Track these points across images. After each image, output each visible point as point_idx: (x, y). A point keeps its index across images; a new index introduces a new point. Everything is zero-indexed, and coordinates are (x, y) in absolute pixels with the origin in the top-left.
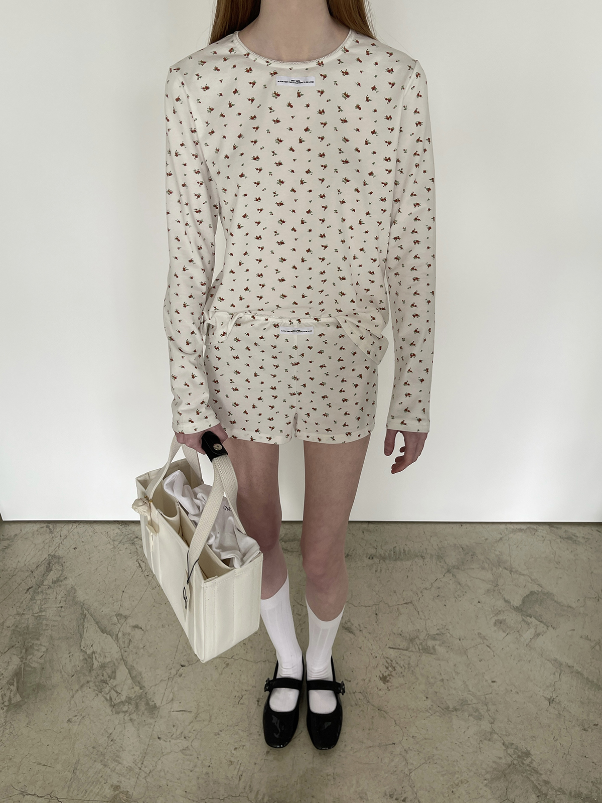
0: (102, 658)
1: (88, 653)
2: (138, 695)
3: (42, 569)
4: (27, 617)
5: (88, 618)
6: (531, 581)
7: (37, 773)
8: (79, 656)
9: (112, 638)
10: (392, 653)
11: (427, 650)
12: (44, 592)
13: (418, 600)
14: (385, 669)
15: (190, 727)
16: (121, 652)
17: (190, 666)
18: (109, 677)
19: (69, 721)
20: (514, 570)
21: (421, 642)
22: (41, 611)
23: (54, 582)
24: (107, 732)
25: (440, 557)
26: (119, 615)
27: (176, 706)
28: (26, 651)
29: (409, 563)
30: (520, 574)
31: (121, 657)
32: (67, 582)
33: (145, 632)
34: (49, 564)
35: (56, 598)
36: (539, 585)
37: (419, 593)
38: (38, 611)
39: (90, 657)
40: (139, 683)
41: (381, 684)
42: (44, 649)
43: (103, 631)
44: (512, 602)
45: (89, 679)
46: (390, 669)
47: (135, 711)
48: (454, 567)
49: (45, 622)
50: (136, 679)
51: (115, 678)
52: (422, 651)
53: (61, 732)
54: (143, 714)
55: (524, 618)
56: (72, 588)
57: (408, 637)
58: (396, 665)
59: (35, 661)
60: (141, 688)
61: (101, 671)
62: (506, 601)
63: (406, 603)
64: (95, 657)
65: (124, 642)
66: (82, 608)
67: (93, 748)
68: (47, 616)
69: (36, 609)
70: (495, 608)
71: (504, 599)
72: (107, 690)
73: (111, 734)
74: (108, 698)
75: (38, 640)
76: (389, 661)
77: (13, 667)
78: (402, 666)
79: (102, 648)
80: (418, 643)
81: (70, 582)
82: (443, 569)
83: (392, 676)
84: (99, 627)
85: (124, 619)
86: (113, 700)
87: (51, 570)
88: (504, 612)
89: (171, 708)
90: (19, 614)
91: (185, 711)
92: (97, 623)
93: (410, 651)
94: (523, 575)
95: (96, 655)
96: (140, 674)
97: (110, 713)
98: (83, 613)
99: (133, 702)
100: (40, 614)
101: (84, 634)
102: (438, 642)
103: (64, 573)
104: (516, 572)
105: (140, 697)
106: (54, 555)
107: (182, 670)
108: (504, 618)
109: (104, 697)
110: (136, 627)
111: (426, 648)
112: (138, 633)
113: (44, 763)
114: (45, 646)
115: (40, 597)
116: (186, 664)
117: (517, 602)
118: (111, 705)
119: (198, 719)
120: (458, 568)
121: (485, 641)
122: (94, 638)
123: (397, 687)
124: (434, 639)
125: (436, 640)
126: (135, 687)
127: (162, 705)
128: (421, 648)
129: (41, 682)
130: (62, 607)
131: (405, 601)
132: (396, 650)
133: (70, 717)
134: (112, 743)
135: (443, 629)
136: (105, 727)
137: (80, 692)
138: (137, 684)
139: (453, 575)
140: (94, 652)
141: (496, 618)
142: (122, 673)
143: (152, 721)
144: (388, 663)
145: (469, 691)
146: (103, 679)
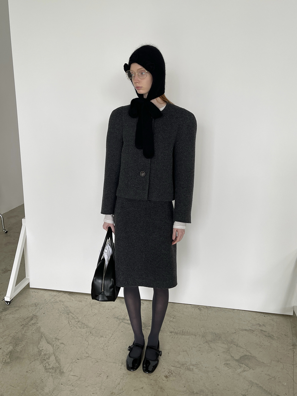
0: (45, 352)
1: (40, 349)
2: (57, 366)
3: (29, 319)
4: (19, 334)
5: (43, 338)
6: (246, 351)
7: (9, 389)
8: (36, 350)
9: (51, 346)
10: (173, 368)
11: (189, 369)
12: (28, 327)
13: (189, 350)
14: (168, 373)
15: (76, 382)
16: (54, 351)
17: (81, 360)
18: (47, 358)
19: (27, 372)
20: (238, 346)
21: (187, 366)
22: (25, 333)
23: (32, 324)
24: (41, 378)
25: (203, 336)
26: (56, 338)
27: (72, 373)
28: (16, 345)
29: (188, 337)
30: (241, 348)
31: (53, 353)
32: (38, 325)
33: (65, 346)
34: (33, 317)
35: (32, 329)
36: (250, 353)
37: (190, 348)
38: (24, 333)
39: (41, 351)
40: (59, 362)
41: (165, 379)
42: (23, 345)
43: (48, 343)
44: (235, 358)
45: (39, 358)
46: (170, 374)
47: (54, 372)
48: (209, 341)
49: (25, 337)
50: (58, 361)
51: (49, 359)
52: (186, 369)
53: (22, 375)
54: (57, 374)
55: (239, 364)
56: (40, 327)
57: (181, 363)
58: (173, 373)
59: (18, 349)
60: (59, 364)
61: (44, 356)
62: (232, 357)
63: (183, 351)
64: (43, 351)
65: (56, 348)
66: (41, 334)
67: (34, 383)
68: (27, 335)
69: (23, 332)
70: (226, 358)
71: (231, 356)
72: (45, 363)
73: (42, 379)
74: (45, 366)
75: (21, 342)
76: (170, 371)
77: (9, 350)
78: (176, 373)
79: (46, 349)
80: (186, 366)
81: (39, 325)
82: (204, 341)
83: (170, 376)
84: (47, 341)
85: (58, 340)
86: (46, 367)
87: (32, 320)
88: (230, 360)
89: (70, 374)
90: (16, 333)
91: (75, 376)
92: (46, 340)
93: (181, 369)
94: (243, 348)
95: (43, 350)
96: (60, 359)
97: (44, 372)
98: (42, 336)
99: (54, 369)
100: (24, 334)
101: (40, 343)
102: (195, 367)
103: (37, 321)
104: (239, 347)
105: (58, 368)
106: (35, 315)
107: (77, 361)
108: (230, 363)
109: (43, 365)
110: (62, 343)
111: (189, 368)
112: (62, 345)
113: (13, 386)
114: (24, 345)
115: (26, 328)
116: (80, 359)
117: (237, 357)
118: (45, 369)
119: (80, 380)
120: (211, 341)
121: (218, 370)
122: (44, 345)
123: (172, 381)
124: (194, 366)
125: (195, 366)
126: (57, 364)
127: (66, 372)
128: (186, 368)
129: (19, 356)
130: (33, 333)
131: (183, 350)
132: (174, 367)
133: (28, 371)
134: (42, 383)
135: (198, 363)
136: (41, 376)
137: (34, 362)
138: (58, 363)
139: (208, 344)
140: (43, 349)
141: (226, 362)
142: (53, 358)
143: (61, 377)
144: (170, 372)
145: (206, 387)
146: (44, 359)
